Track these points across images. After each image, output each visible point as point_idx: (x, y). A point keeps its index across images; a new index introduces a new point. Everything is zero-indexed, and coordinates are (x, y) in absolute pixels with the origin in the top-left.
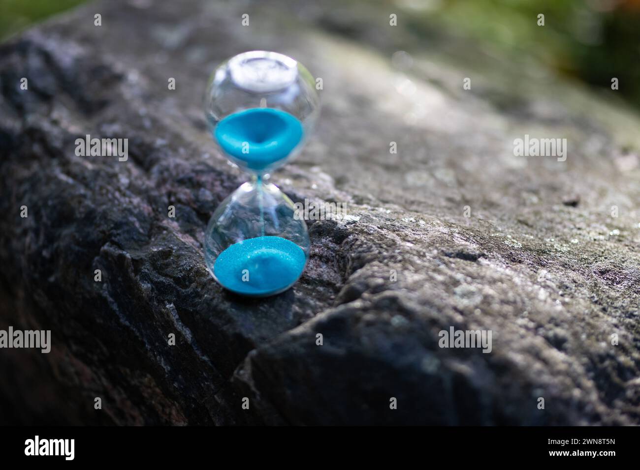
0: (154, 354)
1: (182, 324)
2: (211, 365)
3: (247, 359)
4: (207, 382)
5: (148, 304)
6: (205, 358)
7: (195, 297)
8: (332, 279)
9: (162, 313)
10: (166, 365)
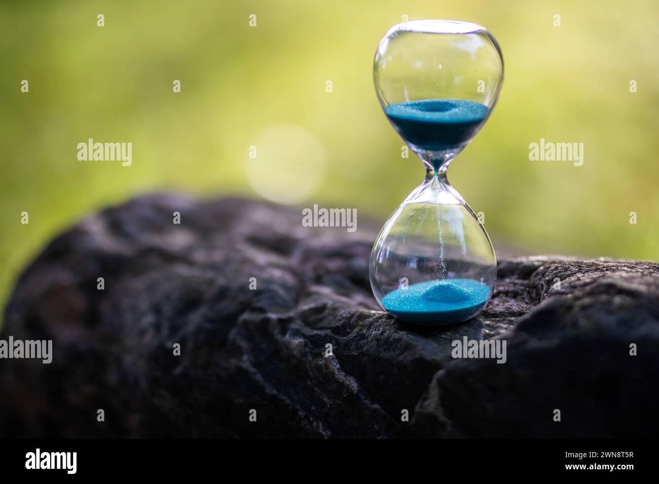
0: (309, 421)
1: (345, 374)
2: (383, 412)
3: (434, 382)
4: (379, 436)
5: (301, 361)
6: (376, 406)
7: (359, 340)
8: (524, 310)
9: (318, 368)
10: (324, 431)
